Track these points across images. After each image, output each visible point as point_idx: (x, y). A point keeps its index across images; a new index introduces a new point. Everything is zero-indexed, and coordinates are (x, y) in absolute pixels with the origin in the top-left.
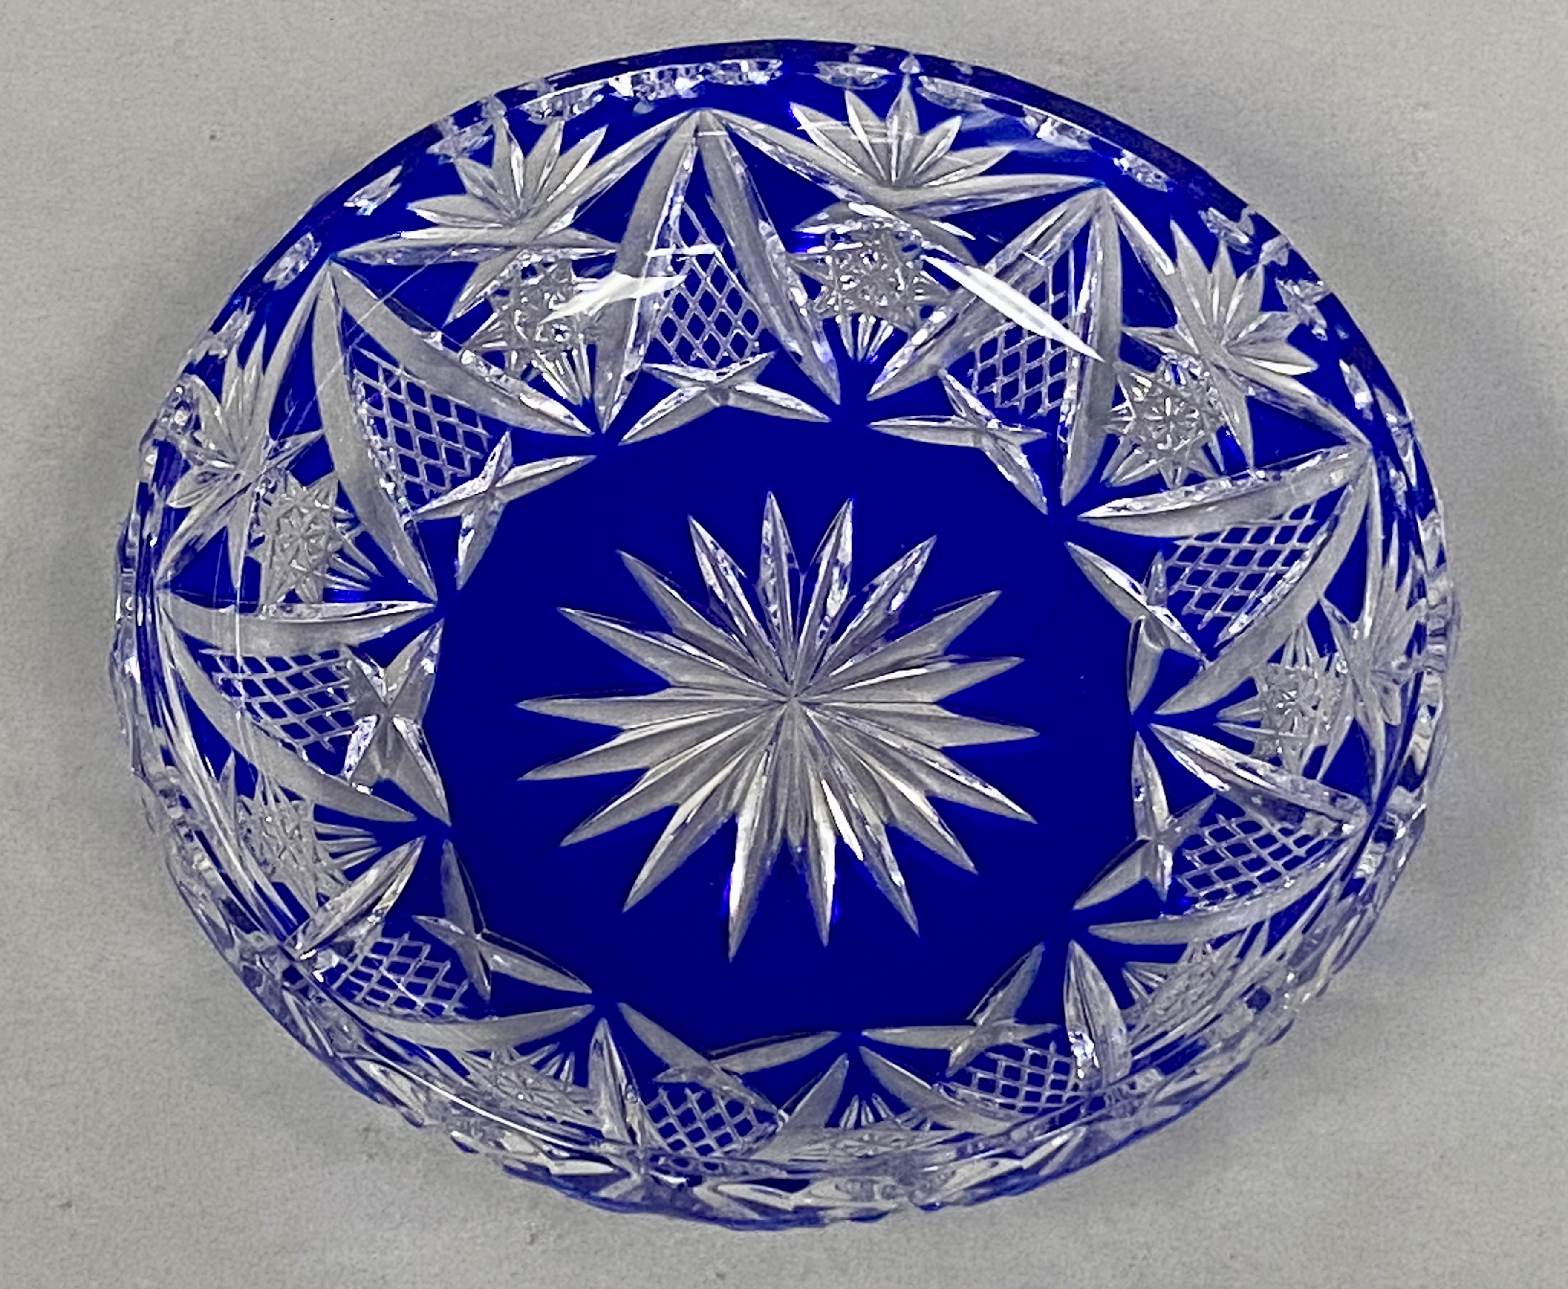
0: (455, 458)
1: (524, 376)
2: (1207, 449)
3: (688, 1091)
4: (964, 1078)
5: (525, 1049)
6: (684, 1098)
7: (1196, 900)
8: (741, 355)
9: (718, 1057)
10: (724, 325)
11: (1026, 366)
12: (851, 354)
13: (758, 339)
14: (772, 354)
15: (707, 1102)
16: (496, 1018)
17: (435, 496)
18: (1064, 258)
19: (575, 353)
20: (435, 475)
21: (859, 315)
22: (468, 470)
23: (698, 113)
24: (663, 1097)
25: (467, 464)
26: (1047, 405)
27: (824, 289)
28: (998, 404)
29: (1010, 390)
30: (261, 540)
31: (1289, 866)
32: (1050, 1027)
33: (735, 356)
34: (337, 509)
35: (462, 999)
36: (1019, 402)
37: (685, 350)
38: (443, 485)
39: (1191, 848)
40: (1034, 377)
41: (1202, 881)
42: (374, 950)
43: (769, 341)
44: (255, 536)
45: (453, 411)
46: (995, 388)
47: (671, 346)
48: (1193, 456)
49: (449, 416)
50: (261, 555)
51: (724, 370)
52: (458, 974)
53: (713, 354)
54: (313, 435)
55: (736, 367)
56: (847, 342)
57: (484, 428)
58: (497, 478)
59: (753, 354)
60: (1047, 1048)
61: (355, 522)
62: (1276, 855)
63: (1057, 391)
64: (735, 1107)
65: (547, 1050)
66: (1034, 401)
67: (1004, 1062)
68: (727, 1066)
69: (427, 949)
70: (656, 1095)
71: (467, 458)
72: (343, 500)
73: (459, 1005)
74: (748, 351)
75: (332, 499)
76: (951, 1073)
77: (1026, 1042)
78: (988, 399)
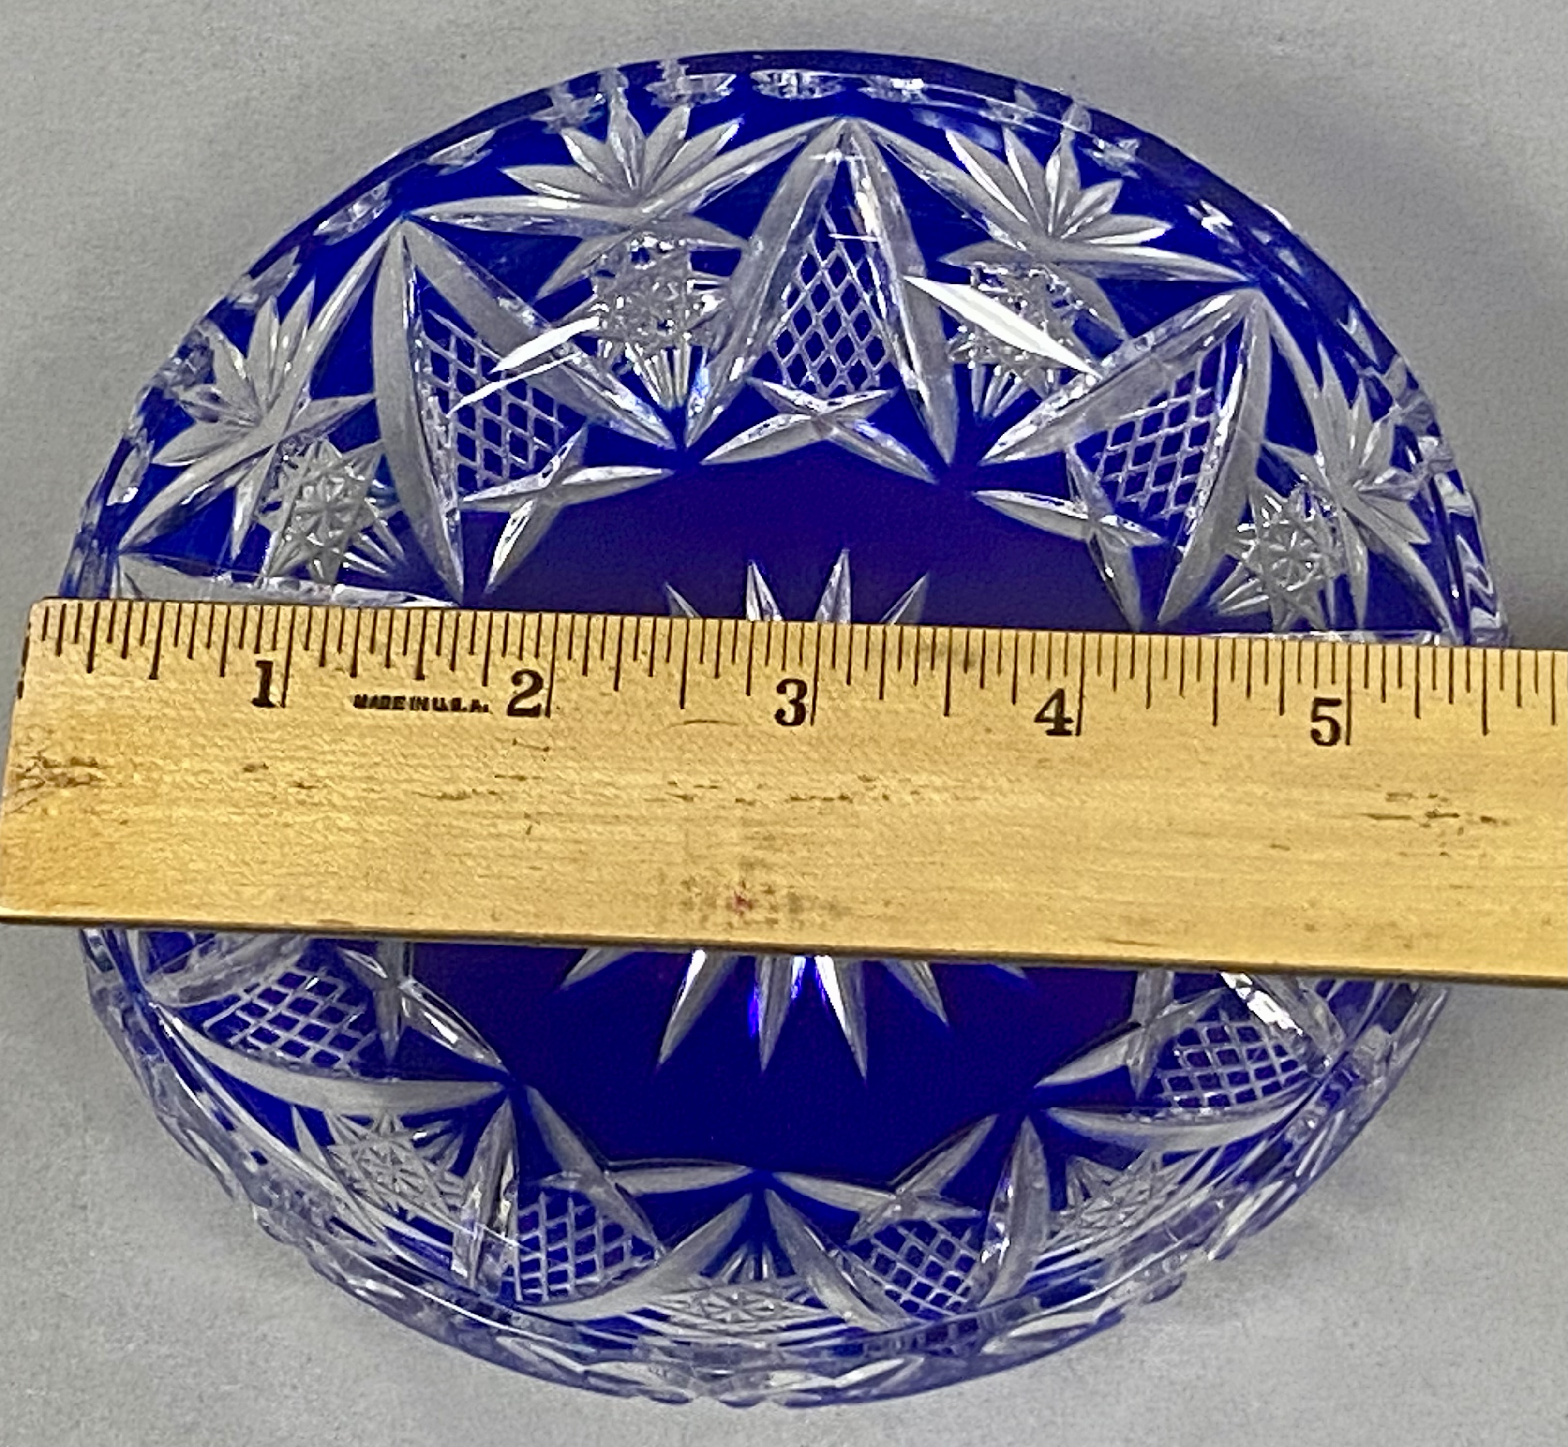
0: (519, 446)
1: (615, 368)
2: (1322, 595)
3: (571, 1203)
4: (864, 1250)
5: (412, 1122)
6: (564, 1211)
7: (1169, 1104)
8: (857, 388)
9: (615, 1170)
10: (845, 349)
11: (1159, 459)
12: (976, 409)
13: (881, 372)
14: (891, 392)
15: (585, 1220)
16: (395, 1080)
17: (488, 484)
18: (1217, 352)
19: (677, 353)
20: (493, 462)
21: (994, 366)
22: (530, 465)
23: (843, 122)
24: (541, 1205)
25: (531, 456)
26: (1172, 508)
27: (962, 329)
28: (1120, 496)
29: (1135, 483)
30: (276, 506)
31: (1268, 1091)
32: (974, 1213)
33: (851, 386)
34: (376, 483)
35: (361, 1054)
36: (1141, 499)
37: (797, 370)
38: (500, 473)
39: (1182, 1044)
40: (1165, 474)
41: (1181, 1084)
42: (282, 981)
43: (891, 376)
44: (270, 500)
45: (530, 394)
46: (1121, 477)
47: (784, 362)
48: (1306, 600)
49: (524, 399)
50: (274, 522)
51: (837, 400)
52: (368, 1022)
53: (826, 381)
54: (362, 399)
55: (849, 400)
56: (975, 396)
57: (560, 419)
58: (559, 478)
59: (872, 388)
60: (960, 1237)
61: (393, 498)
62: (1261, 1074)
63: (1186, 493)
64: (613, 1232)
65: (437, 1127)
66: (1159, 501)
67: (912, 1240)
68: (623, 1183)
69: (342, 988)
70: (535, 1200)
71: (532, 450)
72: (383, 473)
73: (356, 1059)
74: (865, 384)
75: (371, 471)
76: (853, 1241)
77: (941, 1222)
78: (1110, 488)
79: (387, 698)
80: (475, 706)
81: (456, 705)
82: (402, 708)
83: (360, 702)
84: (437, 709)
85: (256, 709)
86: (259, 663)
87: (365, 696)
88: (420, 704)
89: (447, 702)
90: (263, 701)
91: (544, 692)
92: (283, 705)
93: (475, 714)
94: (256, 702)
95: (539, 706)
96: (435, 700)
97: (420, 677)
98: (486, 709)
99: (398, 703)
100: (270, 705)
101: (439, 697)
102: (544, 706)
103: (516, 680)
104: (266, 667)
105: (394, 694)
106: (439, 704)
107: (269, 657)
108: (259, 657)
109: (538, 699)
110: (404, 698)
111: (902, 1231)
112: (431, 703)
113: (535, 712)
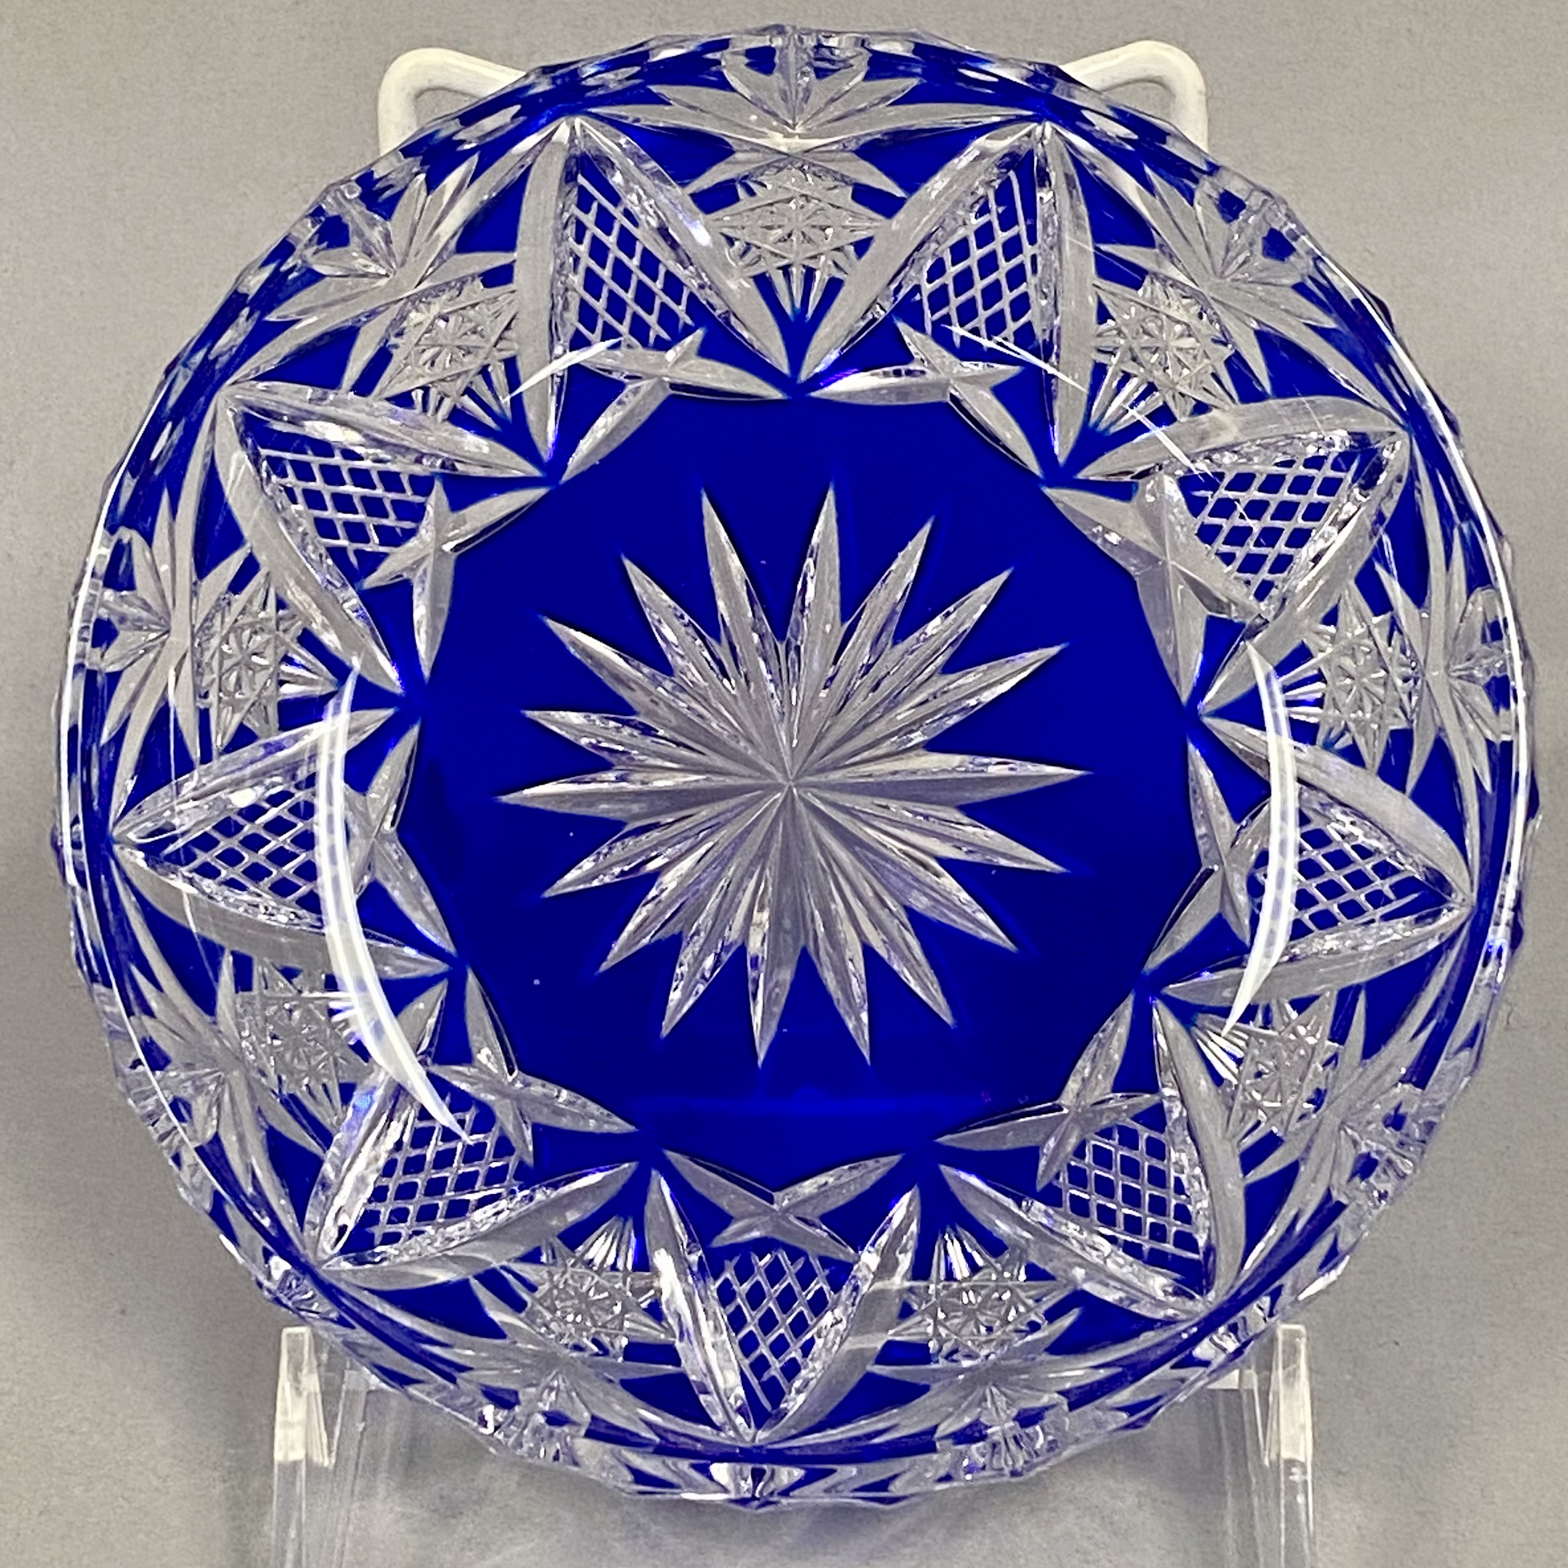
4: (421, 485)
5: (833, 287)
6: (663, 324)
8: (1070, 1167)
10: (1104, 1186)
11: (770, 1304)
13: (1061, 1193)
14: (1040, 1185)
15: (639, 329)
21: (972, 1274)
26: (728, 1275)
27: (1023, 1277)
28: (780, 1253)
29: (775, 1273)
32: (368, 584)
36: (760, 1263)
40: (755, 1296)
43: (1051, 1197)
46: (791, 1268)
47: (1145, 1134)
50: (1380, 626)
52: (941, 333)
55: (1067, 1150)
59: (1058, 1174)
63: (725, 1295)
67: (391, 521)
70: (690, 312)
72: (1353, 754)
74: (1066, 1174)
76: (438, 486)
77: (386, 555)
78: (794, 1253)
111: (408, 525)
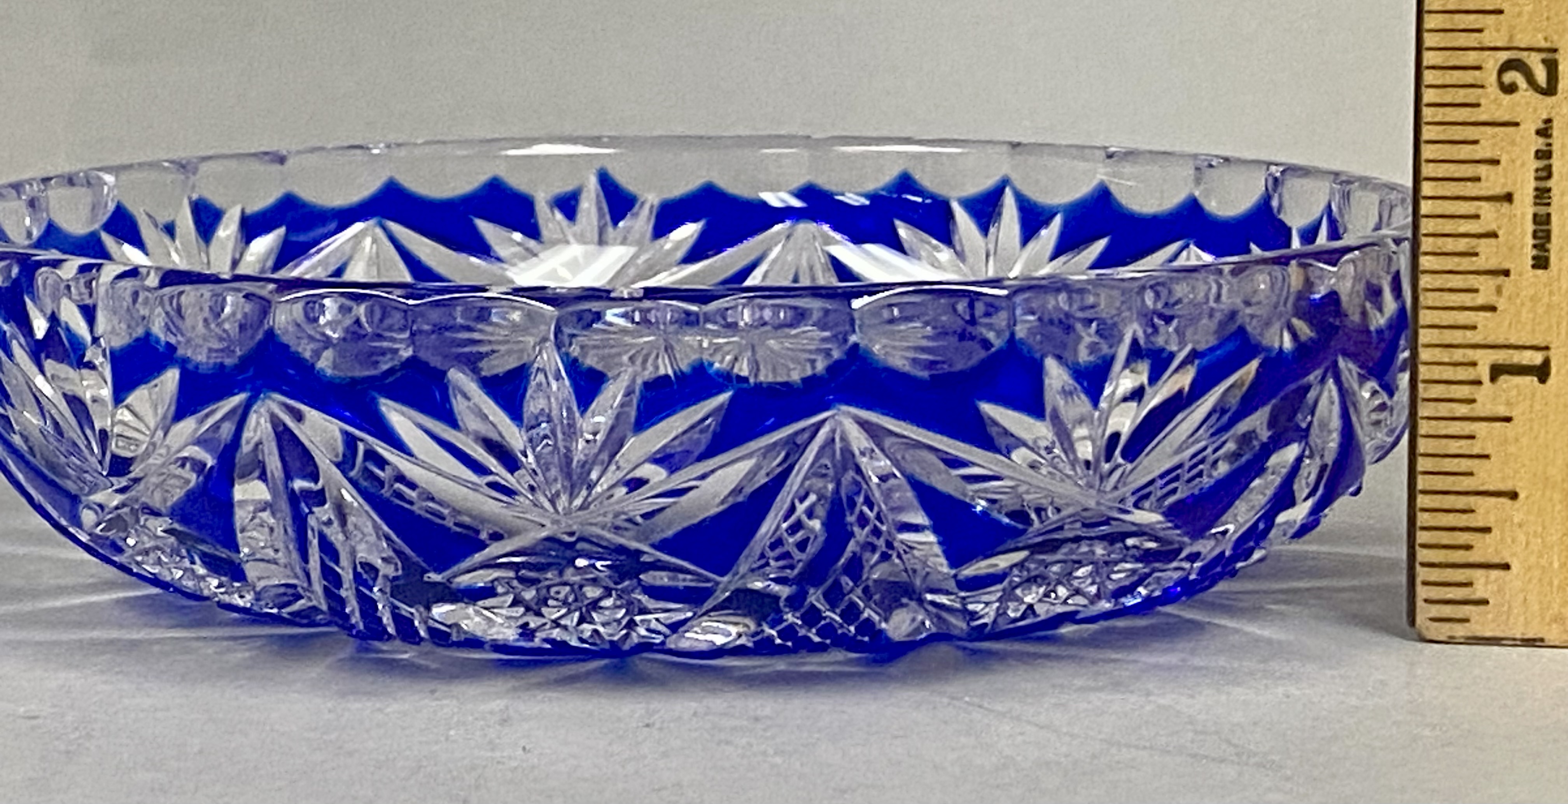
79: (1535, 235)
80: (1544, 132)
81: (1544, 154)
82: (1549, 215)
83: (1541, 262)
84: (1549, 176)
85: (1552, 380)
86: (1493, 379)
87: (1534, 258)
88: (1542, 195)
89: (1541, 164)
90: (1542, 372)
91: (1523, 55)
92: (1547, 348)
93: (1555, 133)
94: (1543, 379)
95: (1544, 61)
96: (1537, 179)
97: (1508, 198)
98: (1548, 121)
99: (1542, 223)
100: (1546, 363)
101: (1532, 174)
102: (1544, 55)
103: (1510, 89)
104: (1497, 371)
105: (1530, 227)
106: (1544, 174)
107: (1483, 371)
108: (1486, 378)
109: (1535, 62)
110: (1535, 215)
112: (1543, 184)
113: (1552, 67)
